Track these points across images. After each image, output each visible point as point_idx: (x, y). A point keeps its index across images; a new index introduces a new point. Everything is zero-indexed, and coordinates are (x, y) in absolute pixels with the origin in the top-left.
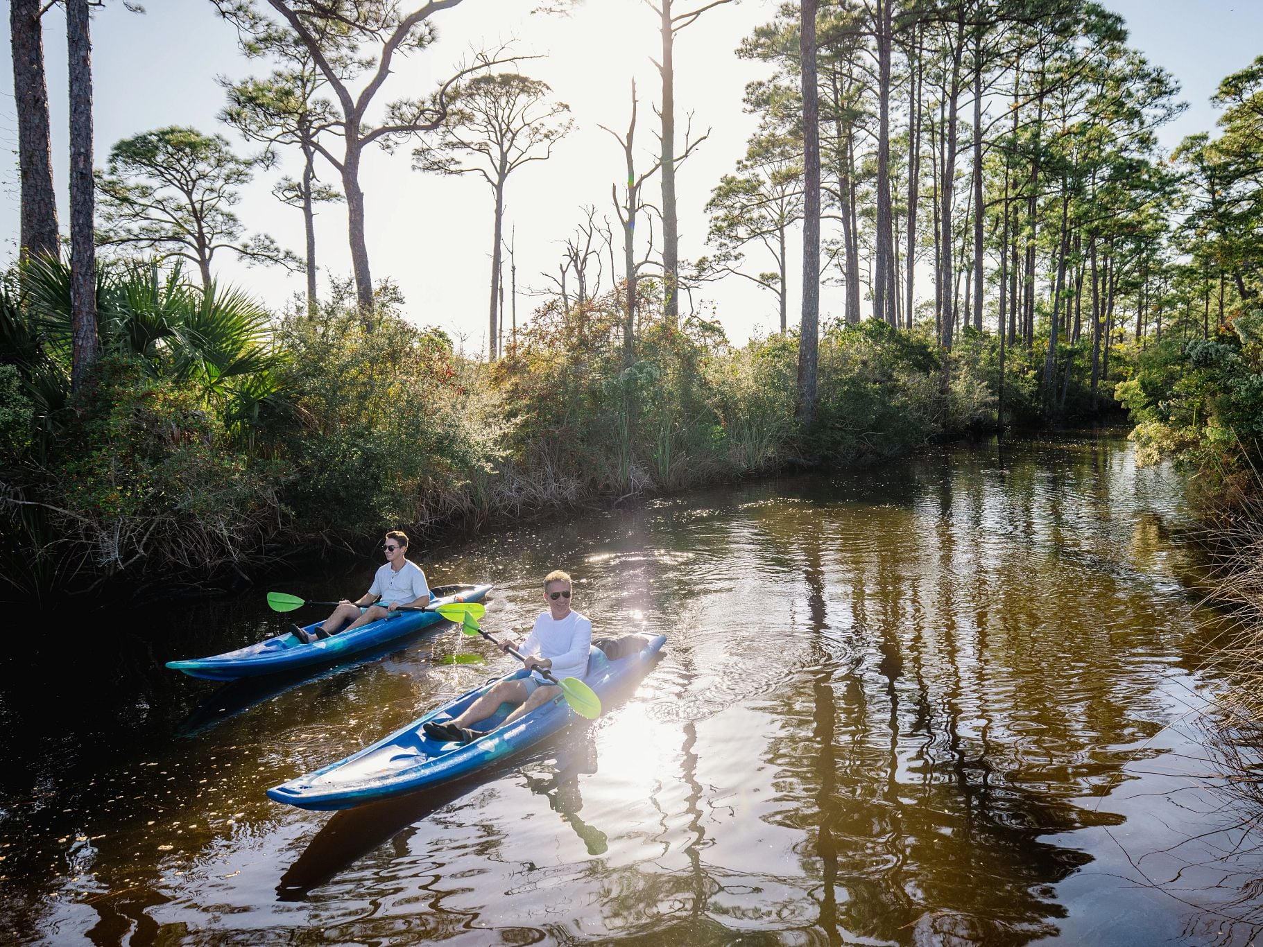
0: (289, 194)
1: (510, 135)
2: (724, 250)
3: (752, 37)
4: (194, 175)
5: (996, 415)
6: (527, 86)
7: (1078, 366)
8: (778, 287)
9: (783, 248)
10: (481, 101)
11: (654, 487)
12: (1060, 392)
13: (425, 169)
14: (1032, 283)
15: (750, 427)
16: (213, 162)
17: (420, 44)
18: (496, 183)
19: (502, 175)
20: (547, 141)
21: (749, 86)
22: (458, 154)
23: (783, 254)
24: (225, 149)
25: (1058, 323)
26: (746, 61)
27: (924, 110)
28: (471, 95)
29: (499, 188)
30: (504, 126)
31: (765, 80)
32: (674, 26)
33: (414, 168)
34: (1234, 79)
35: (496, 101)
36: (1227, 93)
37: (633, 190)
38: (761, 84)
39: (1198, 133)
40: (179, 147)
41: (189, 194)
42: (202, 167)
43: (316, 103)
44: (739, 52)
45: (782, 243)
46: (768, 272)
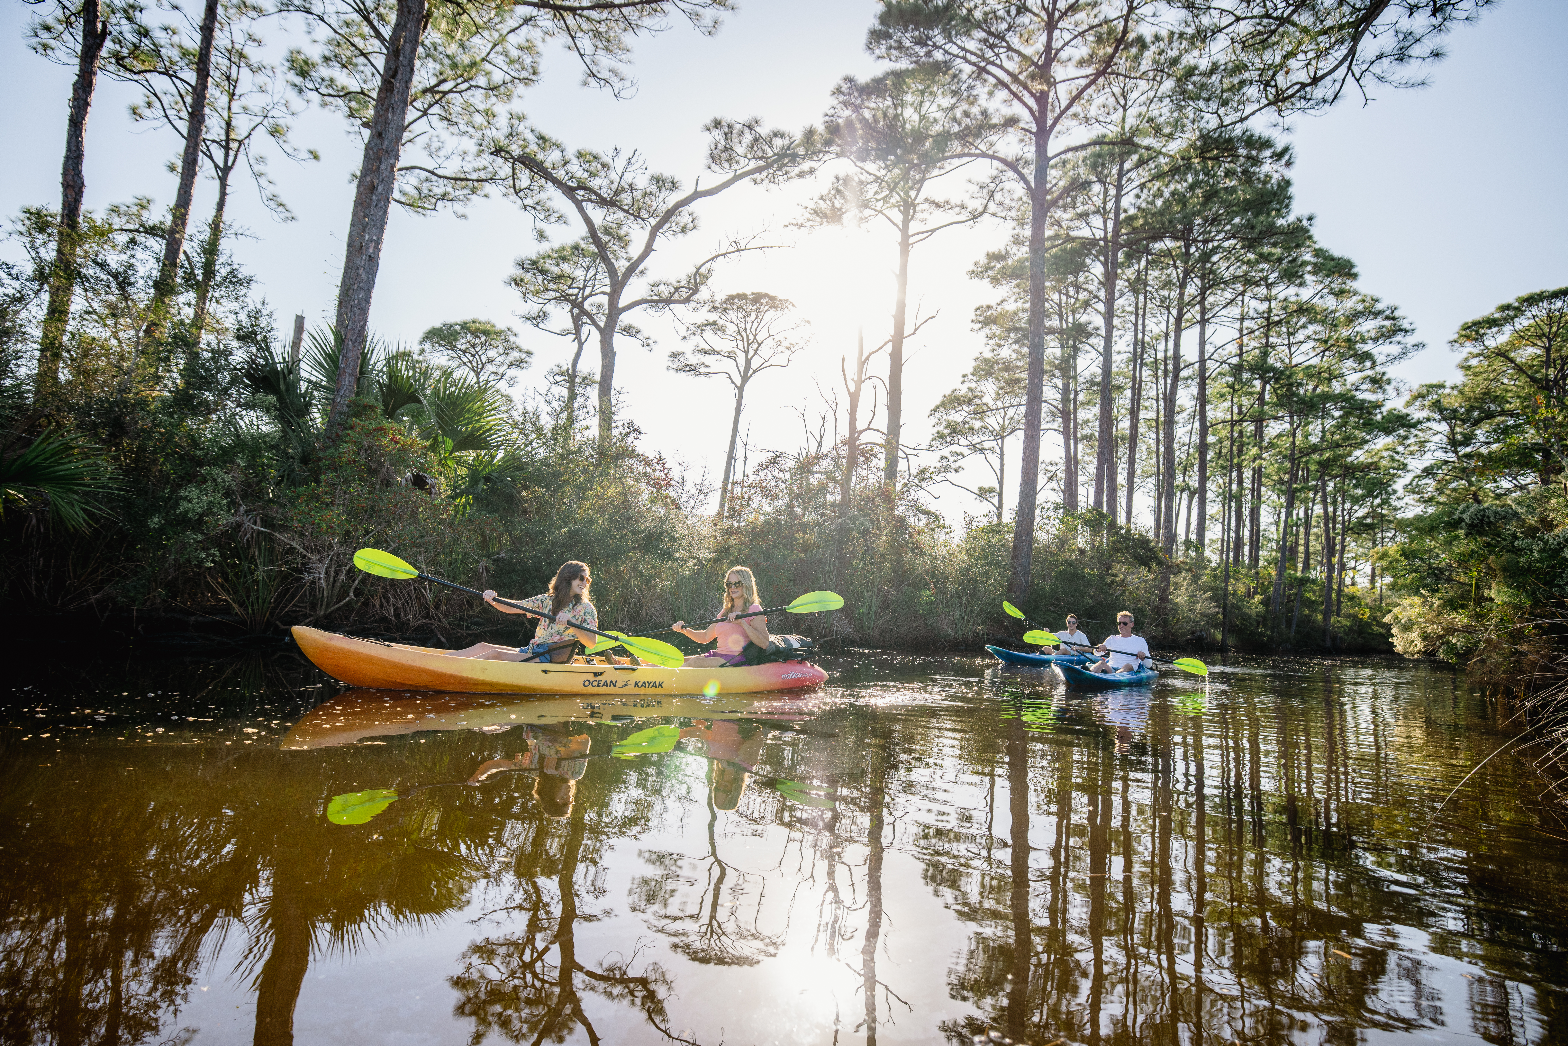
0: (558, 378)
1: (755, 346)
2: (945, 463)
3: (983, 260)
4: (484, 360)
5: (1219, 637)
6: (775, 303)
7: (1308, 599)
8: (996, 501)
9: (1002, 465)
10: (733, 315)
11: (856, 636)
12: (1289, 622)
13: (678, 370)
14: (1258, 508)
15: (960, 598)
16: (501, 351)
17: (683, 230)
18: (739, 384)
19: (745, 379)
20: (788, 352)
21: (977, 309)
22: (708, 359)
23: (1002, 470)
24: (512, 339)
25: (1287, 552)
26: (976, 281)
27: (1147, 339)
28: (725, 309)
29: (741, 389)
30: (751, 337)
31: (993, 303)
32: (911, 240)
33: (668, 368)
34: (1475, 324)
35: (747, 315)
36: (1468, 337)
37: (863, 363)
38: (989, 307)
39: (1434, 382)
40: (475, 333)
41: (478, 375)
42: (492, 354)
43: (592, 305)
44: (972, 274)
45: (1002, 459)
46: (986, 485)
